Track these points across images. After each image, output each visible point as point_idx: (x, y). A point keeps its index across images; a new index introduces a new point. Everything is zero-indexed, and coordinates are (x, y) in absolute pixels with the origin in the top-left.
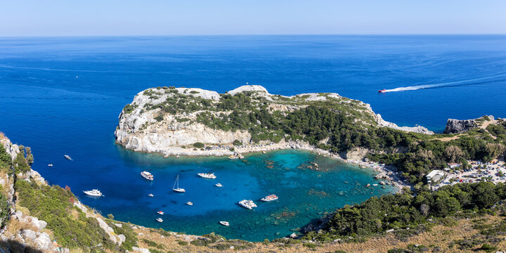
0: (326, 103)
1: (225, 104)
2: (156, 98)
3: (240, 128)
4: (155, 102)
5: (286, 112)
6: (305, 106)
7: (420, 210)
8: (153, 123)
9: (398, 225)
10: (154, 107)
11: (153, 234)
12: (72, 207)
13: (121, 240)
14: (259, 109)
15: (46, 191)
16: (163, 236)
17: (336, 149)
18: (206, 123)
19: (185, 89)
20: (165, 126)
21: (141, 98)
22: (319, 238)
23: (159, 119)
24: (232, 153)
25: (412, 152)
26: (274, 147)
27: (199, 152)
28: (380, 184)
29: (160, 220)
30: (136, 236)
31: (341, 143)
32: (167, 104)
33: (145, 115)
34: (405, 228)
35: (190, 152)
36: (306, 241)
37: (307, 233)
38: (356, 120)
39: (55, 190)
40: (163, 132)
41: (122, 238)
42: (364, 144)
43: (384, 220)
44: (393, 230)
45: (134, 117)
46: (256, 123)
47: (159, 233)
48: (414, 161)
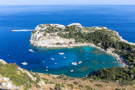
0: (102, 30)
1: (67, 30)
2: (43, 28)
3: (72, 38)
4: (43, 29)
5: (87, 33)
6: (94, 31)
7: (130, 76)
8: (43, 37)
9: (121, 79)
10: (43, 31)
11: (45, 75)
12: (17, 70)
13: (35, 79)
14: (78, 31)
15: (7, 66)
16: (48, 76)
17: (103, 47)
18: (60, 36)
19: (53, 24)
20: (47, 37)
21: (38, 28)
22: (94, 79)
23: (45, 35)
24: (69, 46)
25: (132, 53)
26: (83, 44)
27: (58, 46)
28: (117, 62)
29: (47, 70)
30: (40, 77)
31: (105, 45)
32: (47, 30)
33: (39, 34)
34: (123, 81)
35: (55, 46)
36: (90, 79)
37: (91, 76)
38: (112, 38)
39: (10, 65)
40: (46, 40)
41: (36, 78)
42: (114, 46)
43: (116, 76)
44: (119, 81)
45: (36, 35)
46: (77, 36)
47: (47, 75)
48: (132, 57)
